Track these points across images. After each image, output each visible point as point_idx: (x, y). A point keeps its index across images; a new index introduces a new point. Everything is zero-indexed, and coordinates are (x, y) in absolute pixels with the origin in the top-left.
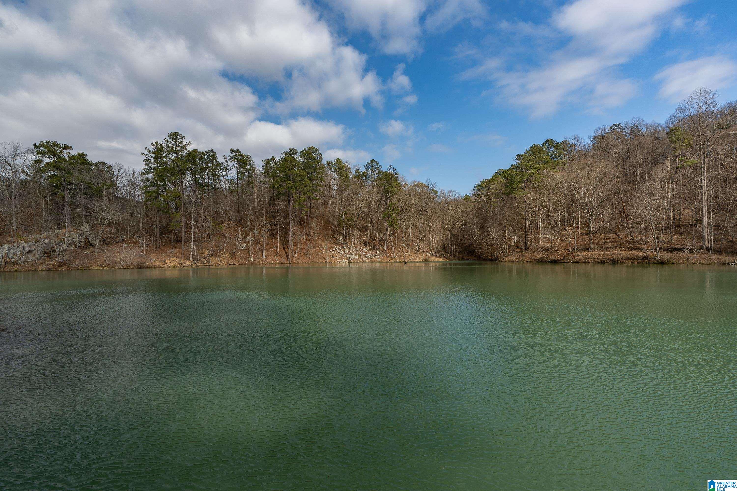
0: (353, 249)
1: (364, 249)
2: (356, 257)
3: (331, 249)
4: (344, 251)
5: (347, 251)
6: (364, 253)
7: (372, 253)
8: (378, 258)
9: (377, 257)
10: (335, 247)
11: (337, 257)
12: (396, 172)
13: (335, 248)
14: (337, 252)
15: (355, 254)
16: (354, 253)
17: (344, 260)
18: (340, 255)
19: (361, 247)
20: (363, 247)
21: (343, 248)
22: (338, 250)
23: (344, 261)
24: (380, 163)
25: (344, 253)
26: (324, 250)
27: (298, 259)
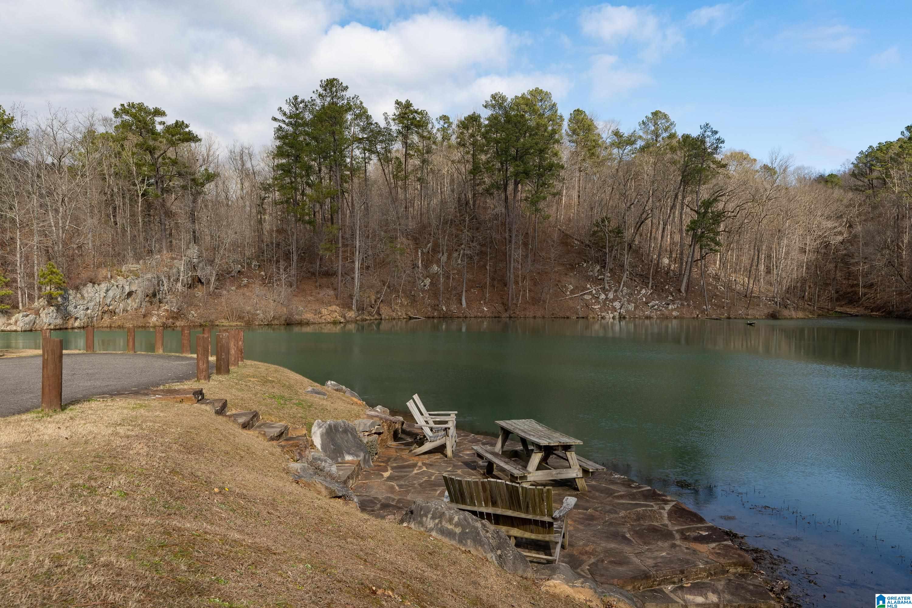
0: (622, 291)
1: (643, 291)
2: (631, 307)
3: (582, 291)
4: (606, 295)
5: (611, 295)
6: (644, 300)
7: (660, 298)
8: (673, 310)
9: (670, 307)
10: (589, 286)
11: (596, 307)
12: (717, 136)
13: (589, 289)
14: (593, 296)
15: (629, 302)
16: (625, 299)
17: (610, 312)
18: (599, 303)
19: (636, 287)
20: (642, 288)
21: (603, 289)
22: (594, 292)
23: (611, 316)
24: (672, 118)
25: (607, 298)
26: (568, 293)
27: (525, 309)
